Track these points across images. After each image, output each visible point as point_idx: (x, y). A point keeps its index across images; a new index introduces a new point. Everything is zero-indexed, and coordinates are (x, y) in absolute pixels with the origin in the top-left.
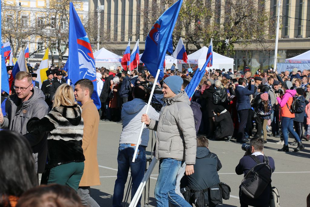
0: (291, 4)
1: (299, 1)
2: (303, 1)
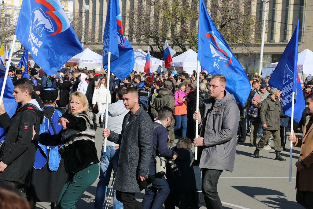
0: (277, 8)
1: (285, 5)
2: (289, 5)
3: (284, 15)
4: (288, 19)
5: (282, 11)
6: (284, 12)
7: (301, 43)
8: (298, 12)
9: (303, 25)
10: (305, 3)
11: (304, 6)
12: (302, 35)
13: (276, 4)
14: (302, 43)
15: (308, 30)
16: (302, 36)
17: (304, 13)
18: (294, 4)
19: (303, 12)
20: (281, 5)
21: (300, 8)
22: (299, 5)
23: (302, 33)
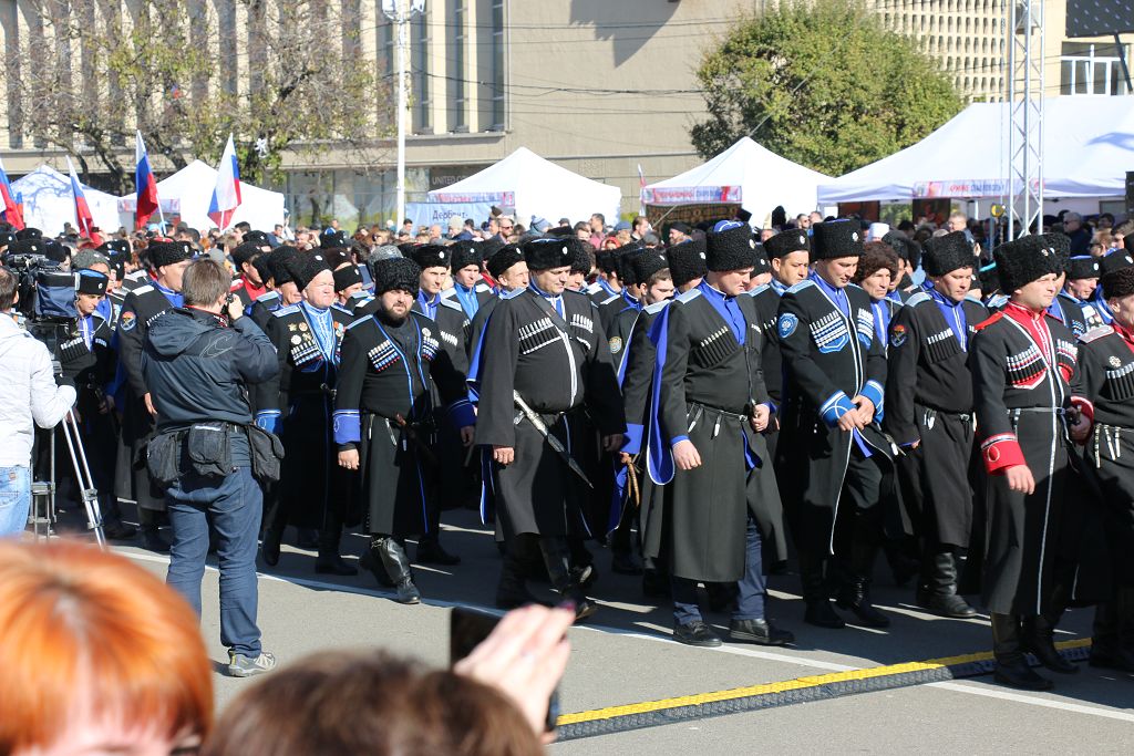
0: (431, 39)
1: (453, 30)
2: (465, 29)
3: (454, 57)
4: (465, 66)
5: (447, 44)
6: (454, 48)
7: (504, 133)
8: (490, 48)
9: (505, 83)
10: (505, 21)
11: (505, 30)
12: (506, 109)
13: (429, 27)
14: (507, 132)
15: (521, 98)
16: (506, 114)
17: (505, 50)
18: (479, 27)
19: (502, 48)
20: (443, 28)
21: (495, 38)
22: (491, 30)
23: (506, 105)
